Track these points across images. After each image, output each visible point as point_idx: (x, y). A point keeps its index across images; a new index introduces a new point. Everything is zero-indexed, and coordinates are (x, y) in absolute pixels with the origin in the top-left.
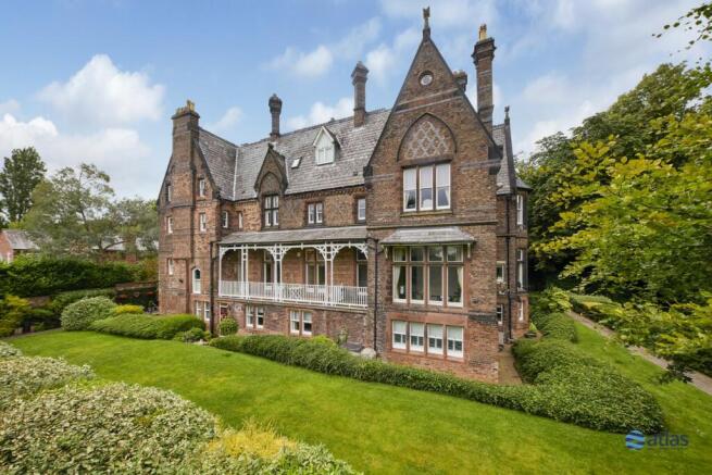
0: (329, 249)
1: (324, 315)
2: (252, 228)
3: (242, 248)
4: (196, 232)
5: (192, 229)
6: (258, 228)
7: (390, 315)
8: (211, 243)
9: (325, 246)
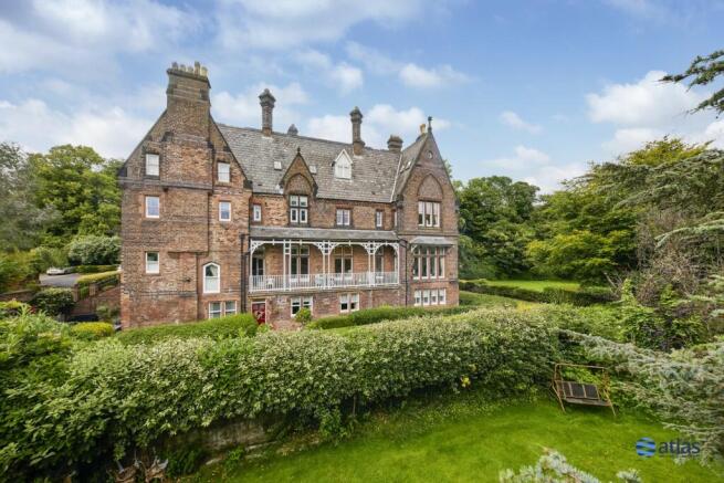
0: (372, 246)
1: (371, 293)
2: (276, 222)
3: (284, 242)
4: (214, 221)
5: (209, 218)
6: (284, 223)
7: (414, 287)
8: (242, 237)
9: (369, 244)
